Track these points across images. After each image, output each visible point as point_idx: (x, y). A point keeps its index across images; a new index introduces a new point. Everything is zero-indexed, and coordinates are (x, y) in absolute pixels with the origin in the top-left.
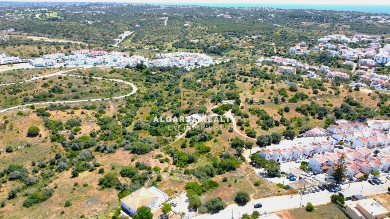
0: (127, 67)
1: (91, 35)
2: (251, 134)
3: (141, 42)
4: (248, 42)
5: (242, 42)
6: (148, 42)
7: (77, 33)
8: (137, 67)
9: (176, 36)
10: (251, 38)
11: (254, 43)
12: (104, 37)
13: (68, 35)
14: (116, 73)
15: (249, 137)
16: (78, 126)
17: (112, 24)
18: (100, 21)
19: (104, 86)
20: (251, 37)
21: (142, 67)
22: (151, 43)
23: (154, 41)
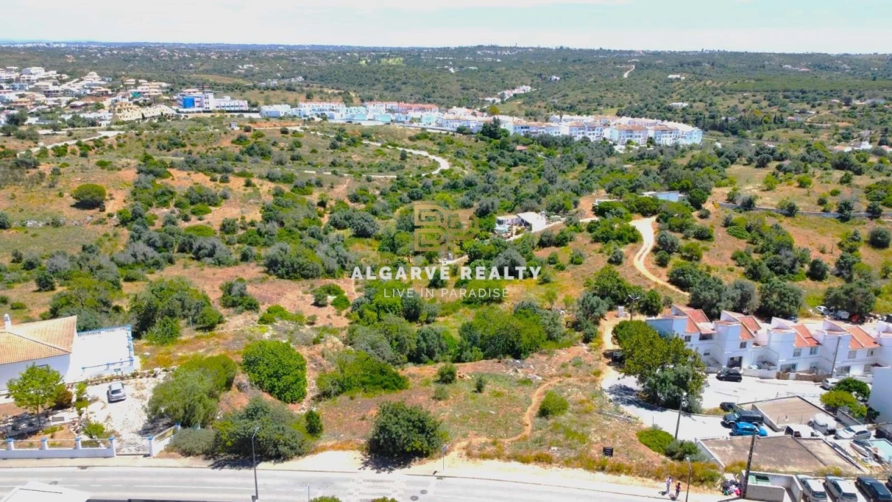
0: (460, 130)
1: (439, 87)
2: (683, 275)
3: (543, 104)
4: (837, 114)
5: (818, 113)
6: (559, 105)
7: (413, 84)
8: (482, 132)
9: (637, 96)
10: (847, 105)
11: (855, 117)
12: (465, 92)
13: (393, 87)
14: (427, 140)
15: (673, 288)
16: (210, 205)
17: (498, 73)
18: (476, 68)
19: (372, 157)
20: (848, 102)
21: (496, 134)
22: (565, 106)
23: (575, 103)
